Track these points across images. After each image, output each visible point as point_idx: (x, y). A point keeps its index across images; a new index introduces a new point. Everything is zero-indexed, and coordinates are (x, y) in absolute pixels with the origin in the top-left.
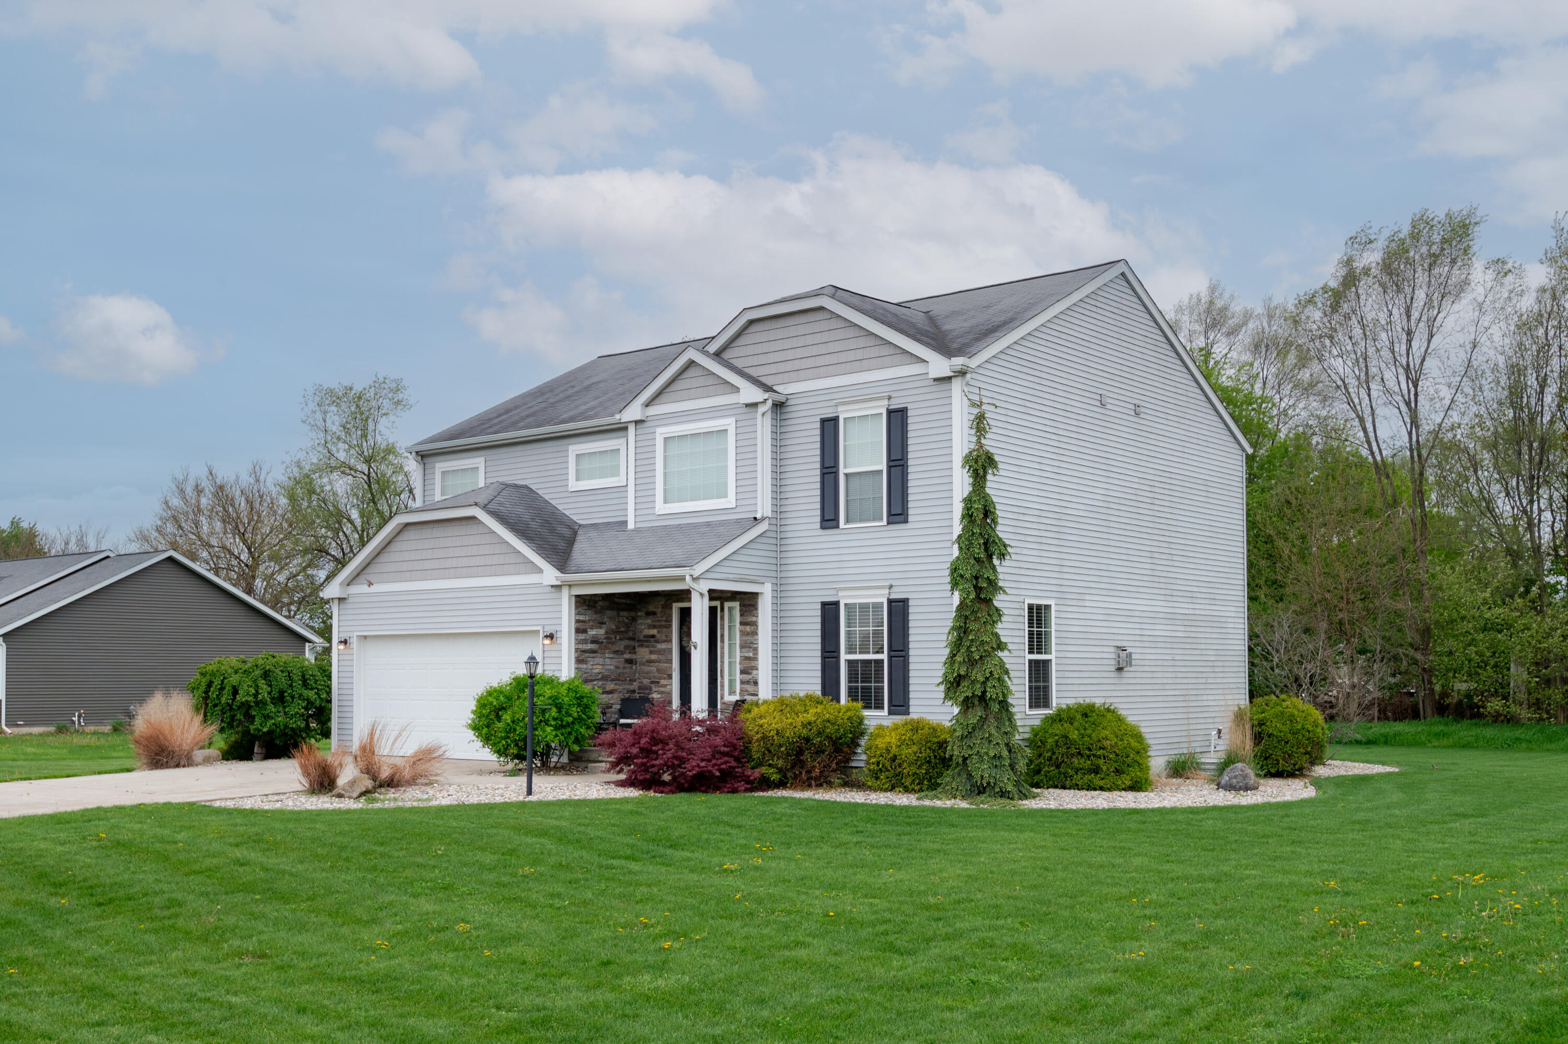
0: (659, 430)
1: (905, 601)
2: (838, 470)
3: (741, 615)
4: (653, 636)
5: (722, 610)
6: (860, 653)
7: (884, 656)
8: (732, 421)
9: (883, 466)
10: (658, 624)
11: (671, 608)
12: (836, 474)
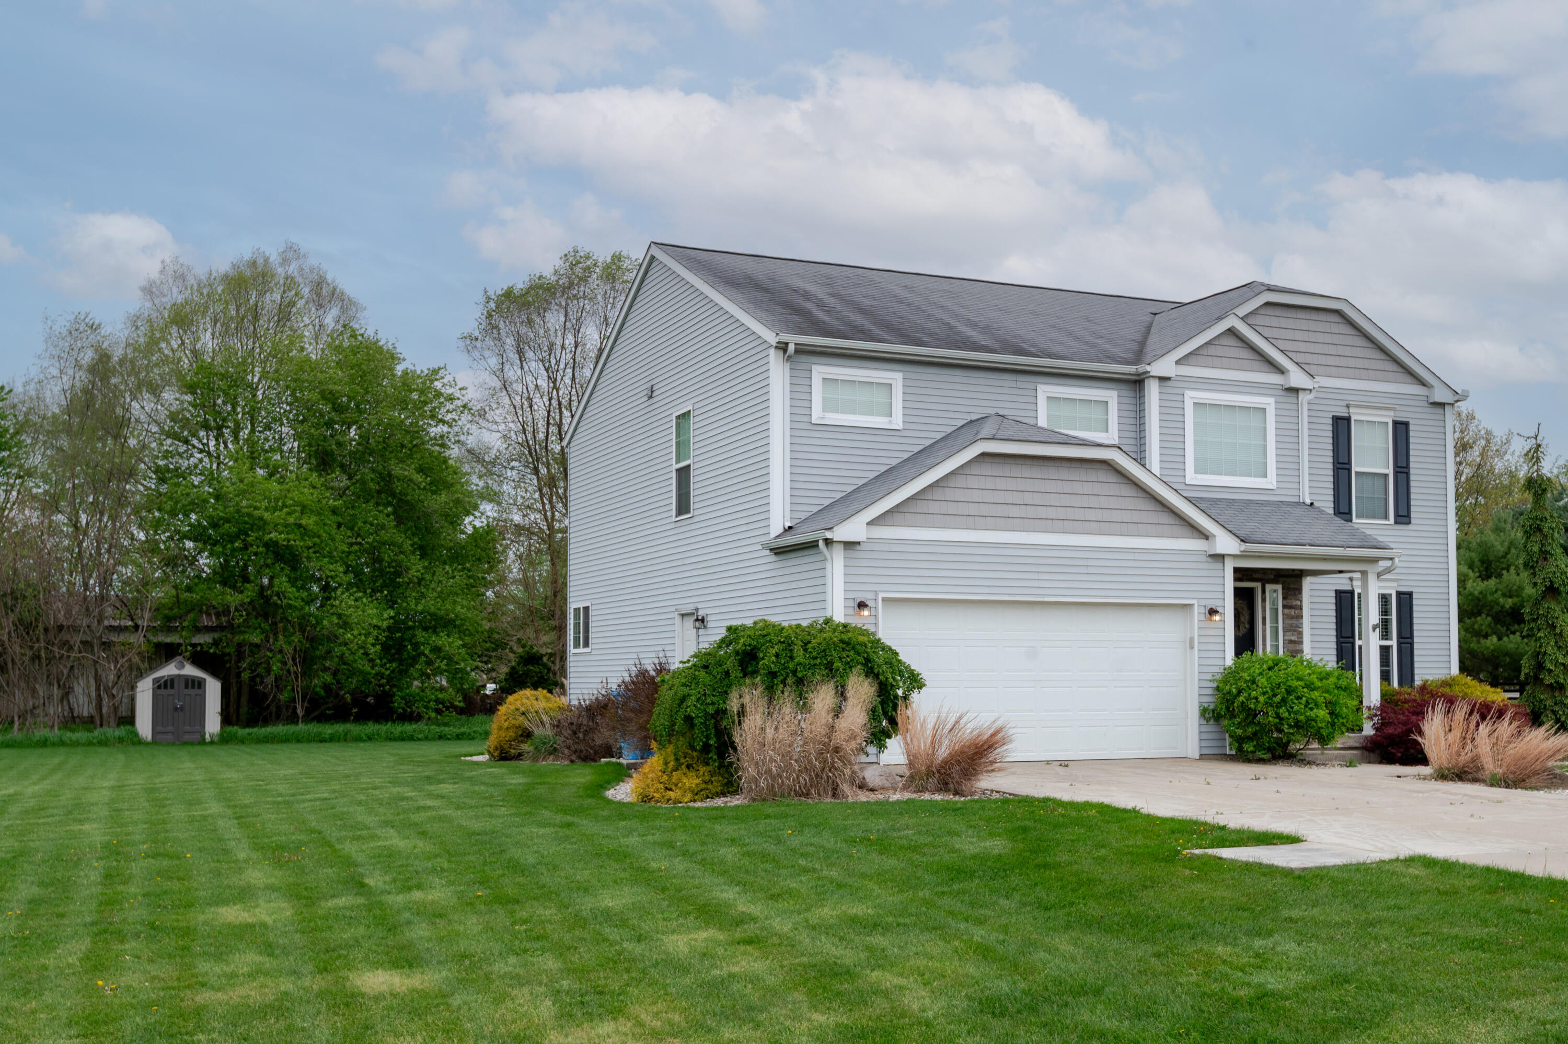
0: (1188, 393)
1: (1410, 594)
2: (1351, 467)
5: (1264, 592)
7: (1394, 643)
8: (1271, 400)
9: (1390, 471)
12: (1349, 470)
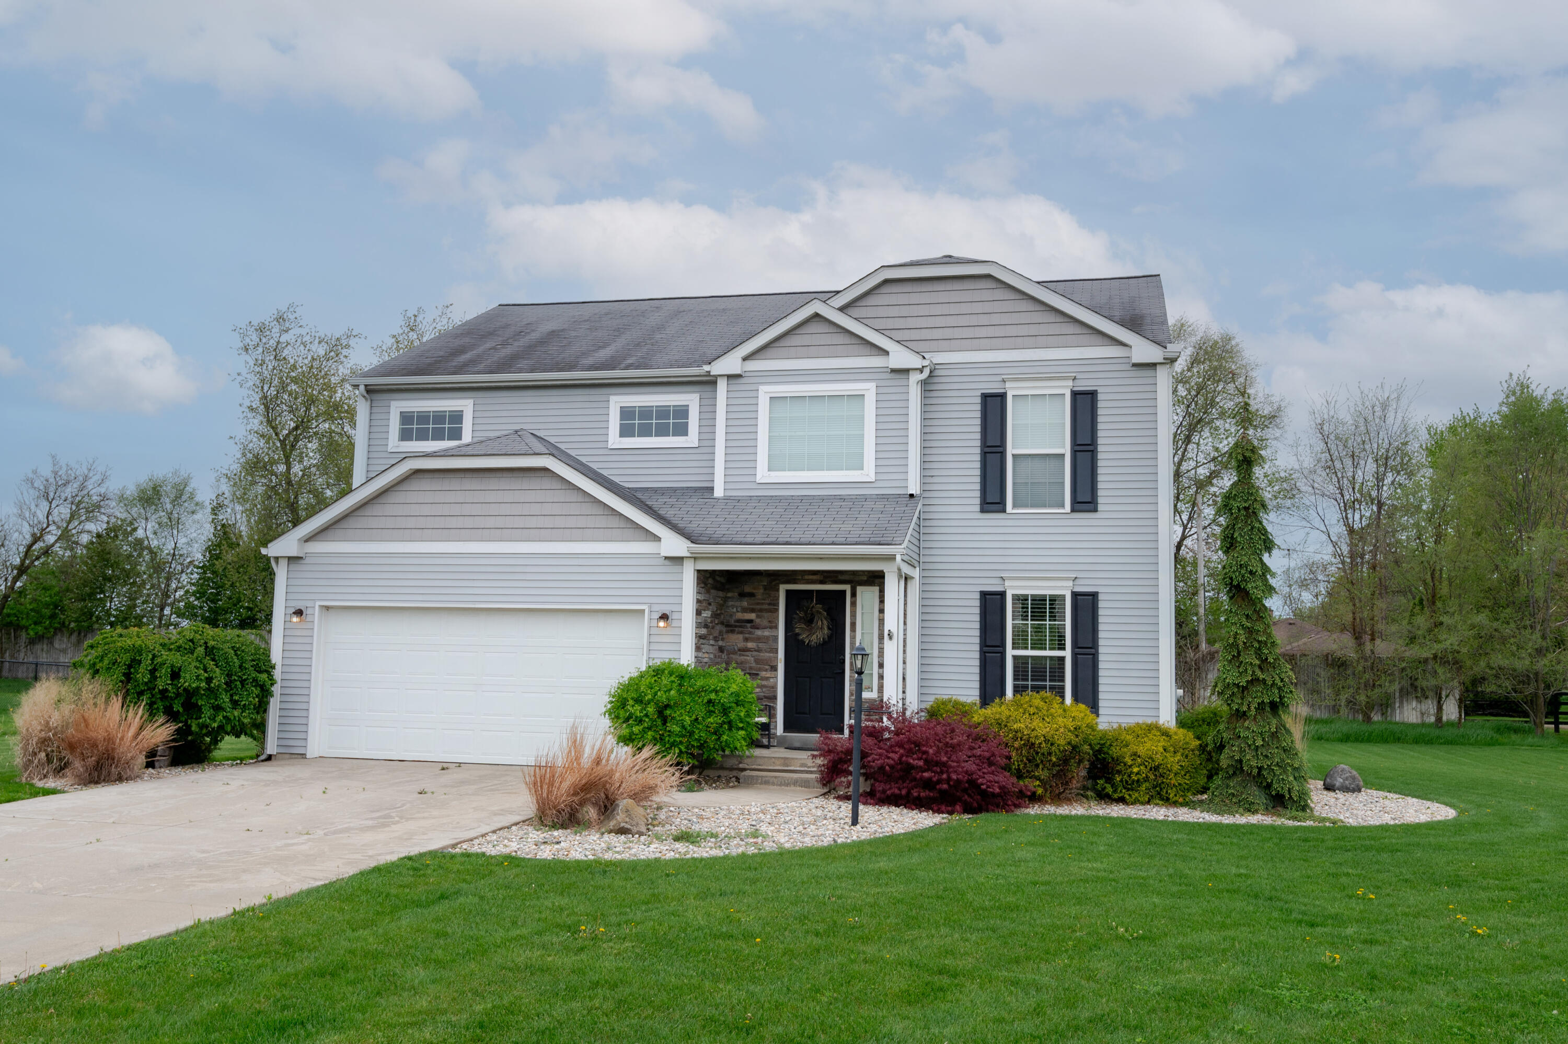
0: (763, 389)
1: (1094, 595)
2: (1005, 450)
3: (881, 602)
4: (750, 621)
5: (854, 595)
6: (1032, 648)
7: (1067, 654)
8: (872, 386)
9: (1067, 450)
10: (758, 607)
11: (778, 590)
12: (1003, 454)
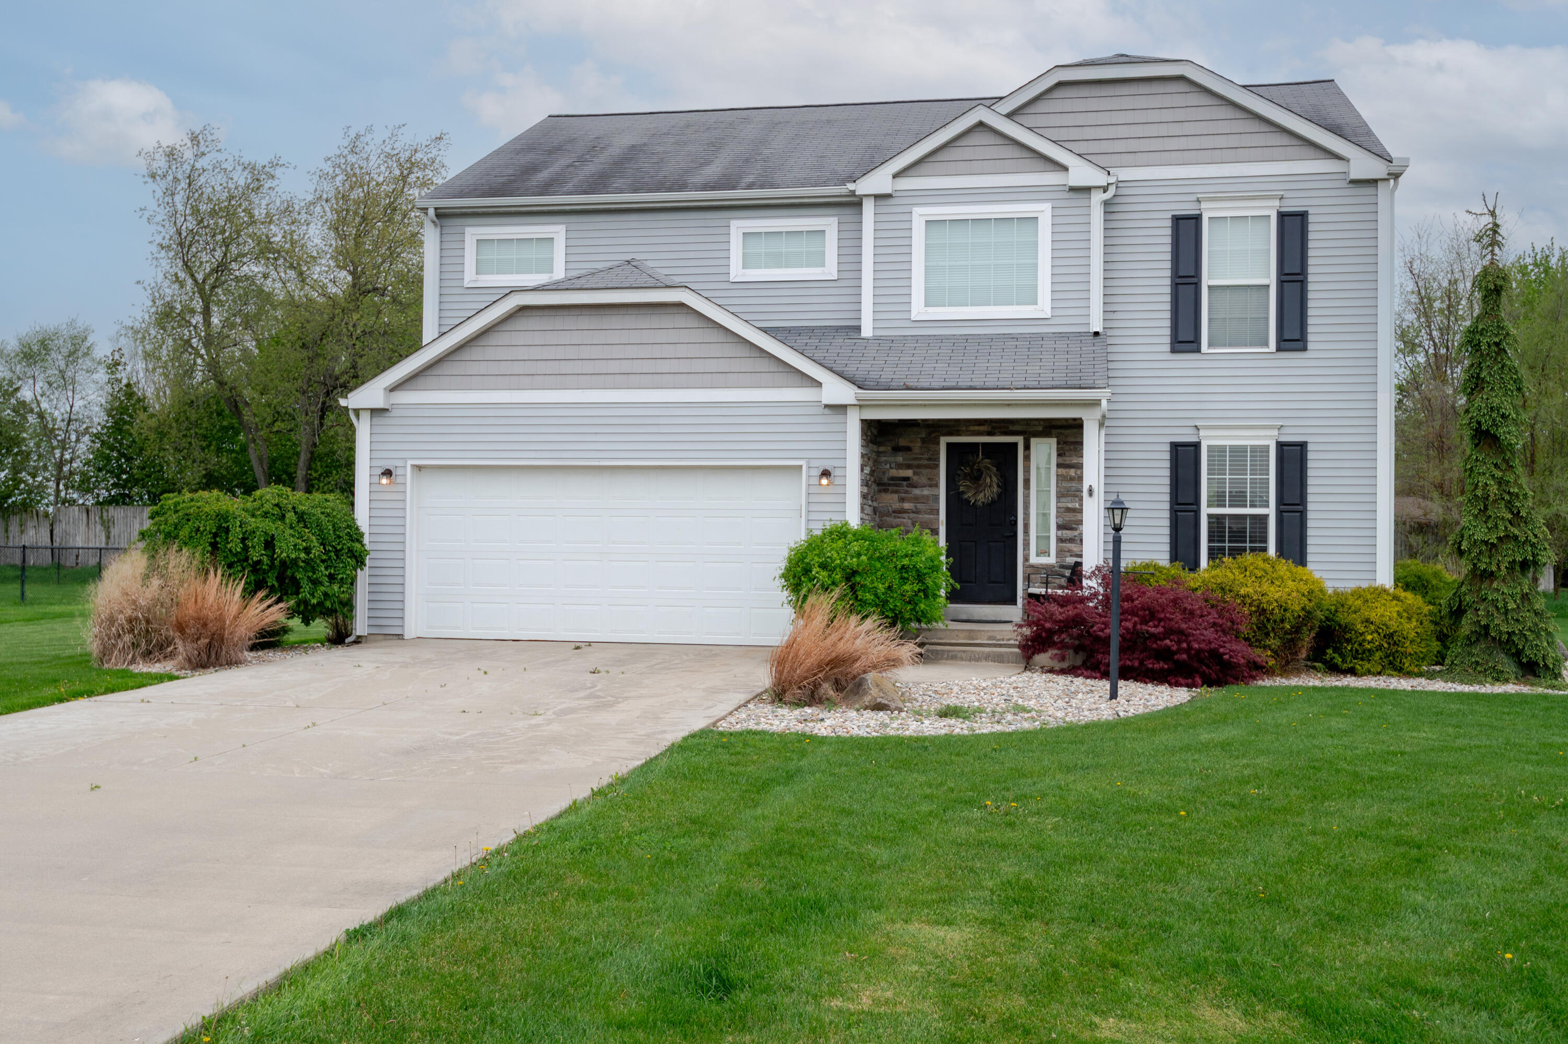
0: (917, 211)
1: (1303, 446)
2: (1200, 281)
3: (1059, 455)
4: (906, 479)
5: (1027, 447)
6: (1230, 506)
7: (1271, 511)
8: (1046, 207)
9: (1271, 280)
10: (915, 463)
11: (938, 443)
12: (1197, 285)
